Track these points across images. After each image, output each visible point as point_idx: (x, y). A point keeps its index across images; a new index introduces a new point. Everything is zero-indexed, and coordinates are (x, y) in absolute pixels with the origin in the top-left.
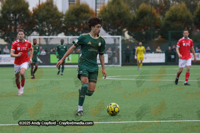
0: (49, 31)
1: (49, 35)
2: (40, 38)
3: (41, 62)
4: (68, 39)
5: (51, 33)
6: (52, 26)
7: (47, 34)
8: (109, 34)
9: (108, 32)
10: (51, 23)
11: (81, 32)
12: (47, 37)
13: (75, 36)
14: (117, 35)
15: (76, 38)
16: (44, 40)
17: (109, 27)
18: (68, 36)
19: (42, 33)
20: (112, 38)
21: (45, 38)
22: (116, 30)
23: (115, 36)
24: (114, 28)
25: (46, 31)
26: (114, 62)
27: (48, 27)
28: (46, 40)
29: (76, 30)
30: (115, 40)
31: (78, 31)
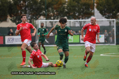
0: (54, 15)
1: (54, 19)
2: (46, 22)
3: (47, 42)
4: (70, 22)
5: (55, 17)
6: (57, 11)
7: (52, 18)
8: (106, 17)
9: (105, 16)
10: (55, 8)
11: (81, 16)
12: (52, 21)
13: (76, 19)
14: (112, 18)
15: (77, 21)
16: (50, 23)
17: (105, 12)
18: (70, 19)
19: (48, 17)
20: (108, 21)
21: (50, 22)
22: (111, 14)
23: (110, 20)
24: (110, 13)
25: (51, 16)
26: (110, 42)
27: (53, 12)
28: (52, 23)
29: (77, 15)
30: (110, 23)
31: (79, 15)
